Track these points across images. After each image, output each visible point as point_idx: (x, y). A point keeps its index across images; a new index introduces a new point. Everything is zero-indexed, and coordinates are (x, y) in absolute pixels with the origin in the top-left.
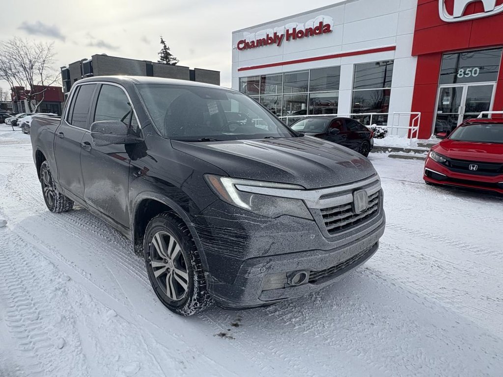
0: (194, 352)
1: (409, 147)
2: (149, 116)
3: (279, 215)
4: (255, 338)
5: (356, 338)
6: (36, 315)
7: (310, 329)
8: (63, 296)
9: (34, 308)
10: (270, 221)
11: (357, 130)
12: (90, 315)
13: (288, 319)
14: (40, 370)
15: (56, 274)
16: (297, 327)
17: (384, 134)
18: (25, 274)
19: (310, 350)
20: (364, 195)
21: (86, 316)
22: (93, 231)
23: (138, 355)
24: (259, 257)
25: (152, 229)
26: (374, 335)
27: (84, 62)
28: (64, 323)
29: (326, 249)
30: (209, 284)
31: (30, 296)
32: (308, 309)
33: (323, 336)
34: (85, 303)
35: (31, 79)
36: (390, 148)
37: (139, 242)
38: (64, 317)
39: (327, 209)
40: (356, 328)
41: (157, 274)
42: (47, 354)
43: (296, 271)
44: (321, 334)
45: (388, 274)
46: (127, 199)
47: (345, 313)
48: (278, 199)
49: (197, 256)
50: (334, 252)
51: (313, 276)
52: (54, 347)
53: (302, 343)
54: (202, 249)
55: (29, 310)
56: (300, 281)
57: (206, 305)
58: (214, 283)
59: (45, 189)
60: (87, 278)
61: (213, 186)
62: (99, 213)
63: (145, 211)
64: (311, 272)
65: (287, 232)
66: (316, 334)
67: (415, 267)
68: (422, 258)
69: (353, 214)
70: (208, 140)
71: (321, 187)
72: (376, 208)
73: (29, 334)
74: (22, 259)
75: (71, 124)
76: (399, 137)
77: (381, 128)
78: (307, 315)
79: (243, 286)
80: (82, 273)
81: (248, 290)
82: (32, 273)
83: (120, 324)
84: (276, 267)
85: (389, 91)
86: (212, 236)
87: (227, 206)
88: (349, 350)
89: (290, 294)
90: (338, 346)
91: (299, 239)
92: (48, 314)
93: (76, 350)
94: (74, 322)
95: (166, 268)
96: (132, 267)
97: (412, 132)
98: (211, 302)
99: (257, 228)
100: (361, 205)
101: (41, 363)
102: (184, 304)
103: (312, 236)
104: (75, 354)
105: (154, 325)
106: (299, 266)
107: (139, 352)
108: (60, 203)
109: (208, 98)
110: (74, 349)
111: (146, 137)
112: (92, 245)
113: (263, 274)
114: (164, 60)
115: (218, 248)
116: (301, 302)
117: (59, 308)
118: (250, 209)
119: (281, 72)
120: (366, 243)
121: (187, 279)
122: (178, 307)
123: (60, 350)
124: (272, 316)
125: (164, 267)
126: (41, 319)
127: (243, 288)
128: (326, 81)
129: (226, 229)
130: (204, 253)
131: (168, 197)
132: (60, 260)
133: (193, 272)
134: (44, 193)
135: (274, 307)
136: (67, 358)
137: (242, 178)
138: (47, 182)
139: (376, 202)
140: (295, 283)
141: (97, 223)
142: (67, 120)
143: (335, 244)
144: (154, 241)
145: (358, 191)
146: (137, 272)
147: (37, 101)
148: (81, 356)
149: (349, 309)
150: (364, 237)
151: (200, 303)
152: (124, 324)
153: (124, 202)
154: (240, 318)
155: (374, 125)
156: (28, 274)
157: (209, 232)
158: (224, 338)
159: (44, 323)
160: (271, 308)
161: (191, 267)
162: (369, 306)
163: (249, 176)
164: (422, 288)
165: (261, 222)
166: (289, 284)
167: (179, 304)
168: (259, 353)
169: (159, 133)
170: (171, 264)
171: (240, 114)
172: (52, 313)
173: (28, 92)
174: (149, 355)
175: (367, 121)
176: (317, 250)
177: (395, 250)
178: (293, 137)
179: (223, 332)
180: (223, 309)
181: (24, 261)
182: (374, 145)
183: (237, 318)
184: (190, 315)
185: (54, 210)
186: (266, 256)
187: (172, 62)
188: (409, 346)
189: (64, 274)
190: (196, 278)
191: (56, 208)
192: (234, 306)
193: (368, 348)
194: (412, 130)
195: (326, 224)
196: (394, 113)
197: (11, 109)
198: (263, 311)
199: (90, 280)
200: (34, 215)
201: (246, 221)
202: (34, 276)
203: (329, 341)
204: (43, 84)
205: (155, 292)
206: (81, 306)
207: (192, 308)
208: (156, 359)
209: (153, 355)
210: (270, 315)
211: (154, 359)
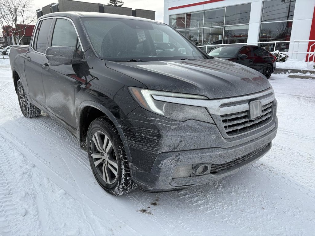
0: (121, 223)
1: (306, 69)
2: (90, 42)
3: (186, 120)
4: (168, 215)
5: (249, 219)
6: (8, 191)
7: (212, 209)
8: (28, 178)
9: (7, 186)
10: (179, 124)
11: (262, 55)
12: (47, 193)
13: (195, 201)
14: (8, 230)
15: (25, 162)
16: (202, 208)
17: (285, 58)
18: (3, 162)
19: (211, 226)
20: (259, 105)
21: (44, 193)
22: (54, 132)
23: (79, 223)
24: (170, 152)
25: (92, 130)
26: (264, 217)
27: (53, 6)
28: (27, 198)
29: (225, 147)
30: (132, 172)
31: (5, 178)
32: (212, 194)
33: (222, 215)
34: (44, 184)
35: (16, 19)
36: (289, 70)
37: (84, 139)
38: (28, 193)
39: (226, 115)
40: (249, 211)
41: (97, 163)
42: (14, 219)
43: (200, 164)
44: (220, 214)
45: (280, 169)
46: (74, 106)
47: (241, 198)
48: (186, 107)
49: (124, 151)
50: (231, 149)
51: (214, 168)
52: (19, 215)
53: (204, 220)
54: (127, 145)
55: (4, 187)
56: (204, 171)
57: (132, 188)
58: (136, 171)
59: (21, 100)
60: (47, 166)
61: (135, 96)
62: (56, 117)
63: (87, 116)
64: (213, 165)
65: (192, 133)
66: (217, 213)
67: (303, 165)
68: (310, 158)
69: (249, 120)
70: (135, 61)
71: (221, 97)
72: (269, 116)
73: (2, 205)
74: (2, 151)
75: (36, 51)
76: (298, 61)
77: (283, 54)
78: (210, 198)
79: (158, 174)
80: (44, 162)
81: (161, 177)
82: (8, 161)
83: (68, 200)
84: (184, 160)
85: (291, 23)
86: (134, 135)
87: (145, 111)
88: (242, 227)
89: (194, 181)
90: (233, 224)
91: (202, 138)
92: (17, 191)
93: (34, 218)
94: (35, 197)
95: (102, 159)
96: (80, 159)
97: (309, 56)
98: (135, 186)
99: (169, 129)
100: (256, 112)
101: (9, 226)
102: (115, 186)
103: (213, 137)
104: (33, 220)
105: (93, 202)
106: (202, 160)
107: (80, 221)
108: (31, 110)
109: (137, 28)
110: (33, 217)
111: (87, 58)
112: (53, 142)
113: (172, 166)
114: (112, 3)
115: (138, 144)
116: (206, 188)
117: (24, 187)
118: (164, 114)
119: (202, 9)
120: (259, 144)
121: (117, 168)
122: (111, 189)
123: (23, 217)
124: (183, 198)
125: (101, 158)
126: (11, 194)
127: (158, 176)
128: (239, 17)
129: (144, 129)
130: (128, 148)
131: (102, 104)
132: (29, 152)
133: (120, 162)
134: (20, 103)
135: (185, 191)
136: (27, 223)
137: (158, 90)
138: (21, 95)
139: (270, 110)
140: (199, 174)
141: (57, 126)
142: (33, 48)
143: (232, 144)
144: (93, 139)
145: (254, 101)
146: (83, 162)
147: (20, 36)
148: (38, 222)
149: (245, 196)
150: (257, 139)
151: (126, 186)
152: (71, 200)
153: (72, 109)
154: (158, 199)
155: (277, 52)
156: (5, 162)
157: (131, 132)
158: (144, 213)
159: (13, 198)
160: (183, 192)
161: (120, 159)
162: (262, 194)
163: (163, 89)
164: (308, 182)
165: (171, 124)
166: (194, 174)
167: (112, 186)
168: (170, 226)
169: (97, 55)
170: (106, 157)
171: (169, 44)
172: (19, 190)
173: (14, 29)
174: (87, 224)
175: (272, 49)
176: (217, 147)
177: (287, 150)
178: (205, 59)
179: (144, 209)
180: (143, 191)
181: (3, 152)
182: (276, 67)
183: (156, 199)
184: (120, 195)
185: (27, 116)
186: (175, 151)
187: (119, 4)
188: (292, 227)
189: (31, 162)
190: (123, 167)
191: (28, 114)
192: (151, 189)
193: (258, 227)
194: (309, 55)
195: (226, 127)
196: (295, 41)
197: (3, 43)
198: (176, 194)
199: (49, 167)
200: (13, 119)
201: (160, 123)
202: (9, 164)
203: (226, 219)
204: (24, 23)
205: (95, 177)
206: (41, 186)
207: (120, 190)
208: (92, 227)
209: (90, 224)
210: (181, 198)
211: (90, 227)
